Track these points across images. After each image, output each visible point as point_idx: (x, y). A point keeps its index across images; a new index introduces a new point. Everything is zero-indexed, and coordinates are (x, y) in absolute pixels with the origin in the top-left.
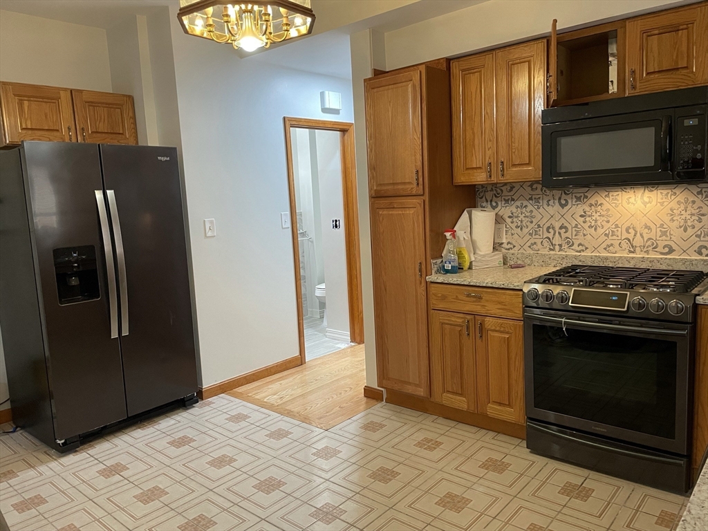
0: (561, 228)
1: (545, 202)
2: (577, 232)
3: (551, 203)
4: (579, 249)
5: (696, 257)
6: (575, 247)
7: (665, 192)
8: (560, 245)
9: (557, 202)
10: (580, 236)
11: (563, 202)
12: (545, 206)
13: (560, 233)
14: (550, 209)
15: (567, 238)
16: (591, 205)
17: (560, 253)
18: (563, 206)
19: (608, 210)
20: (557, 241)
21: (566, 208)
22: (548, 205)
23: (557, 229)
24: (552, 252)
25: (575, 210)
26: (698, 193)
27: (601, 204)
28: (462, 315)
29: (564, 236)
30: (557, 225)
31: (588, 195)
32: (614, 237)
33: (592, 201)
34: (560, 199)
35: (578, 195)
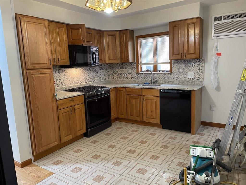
0: (59, 80)
1: (55, 72)
2: (63, 80)
3: (56, 72)
4: (64, 85)
5: (85, 83)
6: (63, 85)
7: (79, 69)
8: (60, 85)
9: (58, 72)
10: (64, 82)
11: (59, 72)
12: (55, 73)
13: (59, 81)
14: (56, 74)
15: (61, 82)
16: (66, 73)
17: (60, 87)
18: (59, 73)
19: (69, 74)
20: (59, 84)
21: (60, 74)
22: (56, 73)
23: (58, 80)
24: (58, 87)
25: (62, 74)
26: (84, 69)
27: (68, 72)
28: (69, 108)
29: (60, 82)
30: (58, 79)
31: (65, 70)
32: (71, 81)
33: (66, 71)
34: (58, 71)
35: (63, 70)
